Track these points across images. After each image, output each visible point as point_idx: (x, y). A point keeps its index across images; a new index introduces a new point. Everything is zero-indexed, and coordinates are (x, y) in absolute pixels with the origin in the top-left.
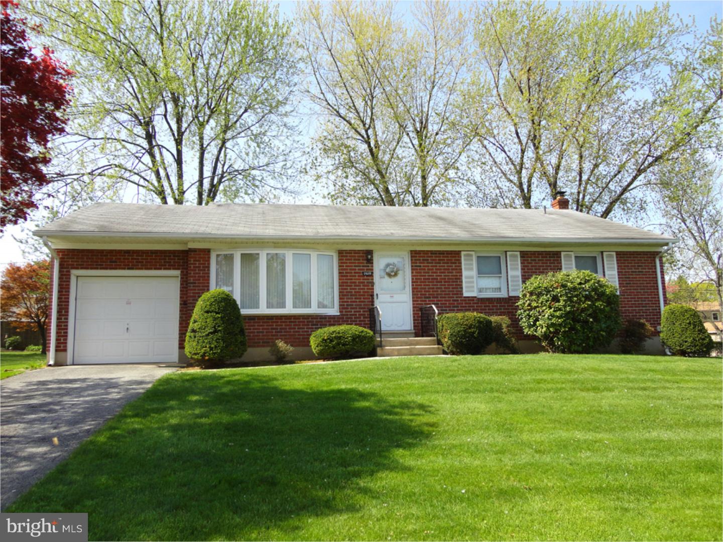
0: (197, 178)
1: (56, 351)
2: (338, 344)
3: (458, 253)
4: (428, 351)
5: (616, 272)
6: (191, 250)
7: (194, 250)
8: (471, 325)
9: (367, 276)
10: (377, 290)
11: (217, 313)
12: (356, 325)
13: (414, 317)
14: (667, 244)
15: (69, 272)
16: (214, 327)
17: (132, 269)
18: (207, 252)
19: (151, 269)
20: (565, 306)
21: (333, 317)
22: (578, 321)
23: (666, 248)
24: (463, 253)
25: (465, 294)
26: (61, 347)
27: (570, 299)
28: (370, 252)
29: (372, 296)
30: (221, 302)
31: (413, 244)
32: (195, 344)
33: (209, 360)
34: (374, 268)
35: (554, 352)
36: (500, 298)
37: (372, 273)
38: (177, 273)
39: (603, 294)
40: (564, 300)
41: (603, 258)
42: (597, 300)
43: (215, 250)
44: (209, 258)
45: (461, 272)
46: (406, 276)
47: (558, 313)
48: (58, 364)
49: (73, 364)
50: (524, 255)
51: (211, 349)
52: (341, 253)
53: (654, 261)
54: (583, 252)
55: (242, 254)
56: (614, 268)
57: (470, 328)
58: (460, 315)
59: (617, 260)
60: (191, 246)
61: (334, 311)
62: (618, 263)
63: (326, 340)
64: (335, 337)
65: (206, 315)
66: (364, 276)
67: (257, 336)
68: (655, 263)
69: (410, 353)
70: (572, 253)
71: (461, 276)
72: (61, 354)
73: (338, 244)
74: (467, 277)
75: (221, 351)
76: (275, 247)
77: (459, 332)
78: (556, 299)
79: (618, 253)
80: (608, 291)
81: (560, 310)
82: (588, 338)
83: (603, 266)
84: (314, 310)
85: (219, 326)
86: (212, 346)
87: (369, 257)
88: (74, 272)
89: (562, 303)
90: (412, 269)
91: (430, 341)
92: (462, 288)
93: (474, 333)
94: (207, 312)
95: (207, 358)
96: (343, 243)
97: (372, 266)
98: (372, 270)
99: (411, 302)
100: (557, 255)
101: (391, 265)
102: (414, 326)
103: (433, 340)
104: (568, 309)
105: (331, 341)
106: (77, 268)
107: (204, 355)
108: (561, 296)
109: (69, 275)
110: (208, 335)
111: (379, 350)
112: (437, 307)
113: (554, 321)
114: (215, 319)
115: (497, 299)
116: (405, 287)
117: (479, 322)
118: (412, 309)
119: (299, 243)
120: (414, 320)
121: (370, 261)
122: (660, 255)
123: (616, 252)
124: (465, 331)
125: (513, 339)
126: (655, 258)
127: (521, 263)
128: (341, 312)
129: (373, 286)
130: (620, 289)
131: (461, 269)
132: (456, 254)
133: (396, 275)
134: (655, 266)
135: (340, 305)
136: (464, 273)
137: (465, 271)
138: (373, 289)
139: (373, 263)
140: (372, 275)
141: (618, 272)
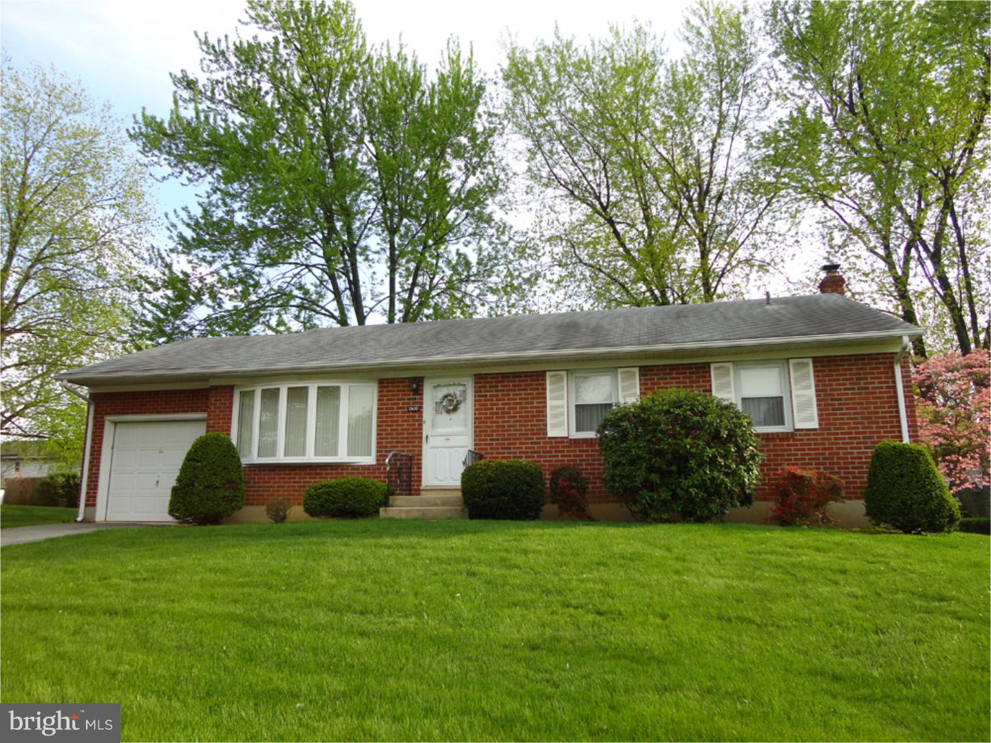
1: (86, 505)
3: (541, 375)
5: (812, 393)
6: (213, 388)
7: (216, 388)
9: (414, 411)
10: (427, 429)
14: (900, 340)
15: (105, 418)
17: (160, 412)
18: (230, 389)
21: (368, 467)
24: (548, 374)
25: (552, 432)
26: (91, 501)
28: (418, 380)
29: (419, 438)
34: (424, 401)
37: (421, 408)
41: (789, 368)
43: (238, 386)
44: (232, 396)
45: (545, 402)
46: (468, 410)
49: (105, 521)
50: (645, 371)
52: (383, 382)
53: (892, 368)
54: (750, 362)
56: (810, 384)
59: (815, 371)
60: (212, 382)
61: (370, 460)
62: (815, 376)
66: (409, 411)
68: (893, 372)
70: (730, 365)
71: (546, 407)
72: (91, 509)
73: (375, 370)
74: (553, 408)
79: (816, 360)
83: (790, 383)
84: (341, 458)
87: (415, 386)
88: (108, 418)
90: (476, 401)
92: (546, 425)
97: (422, 399)
98: (422, 403)
99: (473, 447)
100: (704, 368)
101: (449, 396)
106: (110, 414)
109: (103, 421)
111: (381, 511)
116: (466, 426)
119: (325, 373)
121: (418, 392)
122: (898, 357)
123: (813, 358)
126: (892, 363)
127: (641, 385)
128: (378, 460)
129: (421, 425)
130: (820, 420)
131: (545, 398)
132: (538, 376)
133: (455, 409)
134: (894, 377)
135: (378, 452)
136: (549, 403)
137: (552, 399)
138: (421, 429)
139: (422, 394)
140: (420, 411)
141: (817, 391)
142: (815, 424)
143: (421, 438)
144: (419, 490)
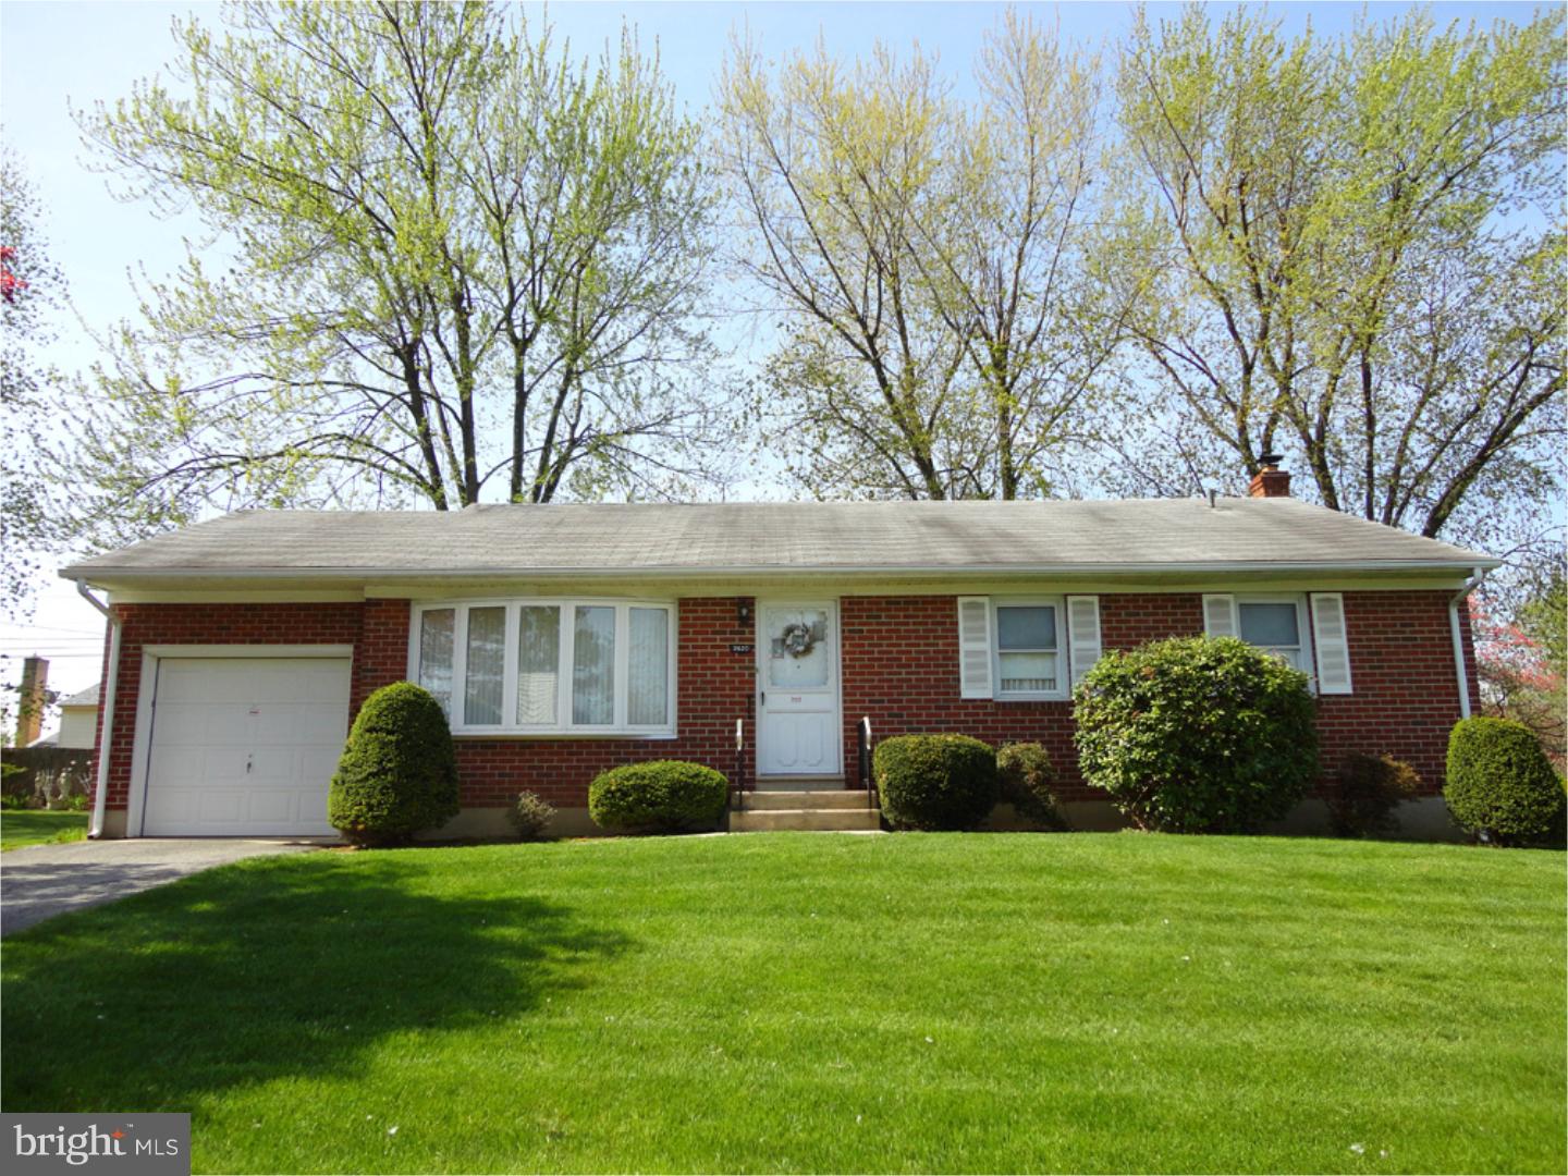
0: (509, 452)
1: (107, 808)
2: (639, 801)
3: (950, 602)
4: (847, 822)
5: (1342, 642)
6: (371, 603)
7: (377, 603)
8: (935, 762)
9: (740, 653)
10: (762, 683)
11: (390, 733)
12: (692, 761)
13: (846, 744)
14: (1469, 572)
15: (139, 649)
16: (380, 763)
17: (258, 642)
18: (405, 605)
19: (294, 642)
20: (1160, 720)
21: (664, 743)
22: (1197, 755)
23: (1469, 581)
24: (960, 601)
25: (967, 692)
26: (117, 798)
27: (1173, 705)
28: (747, 603)
29: (751, 697)
30: (402, 709)
31: (846, 583)
32: (341, 796)
33: (365, 829)
34: (757, 636)
35: (1151, 829)
36: (1050, 703)
37: (752, 647)
38: (347, 649)
39: (1259, 690)
40: (1160, 707)
41: (1309, 607)
42: (1242, 706)
43: (419, 601)
44: (408, 617)
45: (957, 644)
46: (830, 655)
47: (1146, 738)
48: (107, 835)
49: (142, 837)
50: (1108, 602)
51: (370, 807)
52: (685, 604)
53: (1447, 612)
54: (1256, 594)
55: (472, 611)
56: (1339, 631)
57: (932, 769)
58: (912, 740)
59: (1346, 612)
60: (371, 593)
61: (667, 731)
62: (1347, 619)
63: (613, 793)
64: (633, 786)
65: (367, 735)
66: (733, 653)
67: (498, 783)
68: (1448, 618)
69: (804, 824)
70: (1230, 597)
71: (958, 652)
72: (117, 814)
73: (674, 583)
74: (969, 654)
75: (390, 812)
76: (540, 594)
77: (906, 777)
78: (1142, 704)
79: (1347, 596)
80: (1272, 684)
81: (1150, 728)
82: (1224, 796)
83: (1312, 627)
84: (619, 727)
85: (390, 761)
86: (374, 801)
87: (744, 612)
88: (150, 650)
89: (1155, 713)
90: (844, 638)
91: (859, 798)
92: (958, 680)
93: (940, 780)
94: (370, 730)
95: (361, 827)
96: (686, 583)
97: (753, 633)
98: (753, 640)
99: (841, 712)
100: (1194, 601)
101: (797, 627)
102: (846, 766)
103: (863, 797)
104: (1168, 726)
105: (625, 795)
106: (154, 642)
107: (355, 823)
108: (1154, 697)
109: (140, 655)
110: (366, 779)
111: (733, 816)
112: (872, 723)
113: (1136, 755)
114: (384, 745)
115: (1043, 704)
116: (827, 678)
117: (956, 756)
118: (841, 727)
119: (589, 584)
120: (846, 752)
121: (748, 622)
122: (1459, 596)
123: (1344, 592)
124: (918, 777)
125: (1052, 798)
126: (1447, 605)
127: (1102, 622)
128: (680, 732)
129: (753, 675)
130: (1354, 682)
131: (957, 637)
132: (945, 602)
133: (808, 650)
134: (1448, 624)
135: (680, 718)
136: (964, 646)
137: (966, 640)
138: (753, 682)
139: (753, 626)
140: (751, 652)
141: (1349, 640)
142: (1346, 688)
143: (753, 696)
144: (754, 780)
